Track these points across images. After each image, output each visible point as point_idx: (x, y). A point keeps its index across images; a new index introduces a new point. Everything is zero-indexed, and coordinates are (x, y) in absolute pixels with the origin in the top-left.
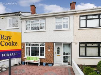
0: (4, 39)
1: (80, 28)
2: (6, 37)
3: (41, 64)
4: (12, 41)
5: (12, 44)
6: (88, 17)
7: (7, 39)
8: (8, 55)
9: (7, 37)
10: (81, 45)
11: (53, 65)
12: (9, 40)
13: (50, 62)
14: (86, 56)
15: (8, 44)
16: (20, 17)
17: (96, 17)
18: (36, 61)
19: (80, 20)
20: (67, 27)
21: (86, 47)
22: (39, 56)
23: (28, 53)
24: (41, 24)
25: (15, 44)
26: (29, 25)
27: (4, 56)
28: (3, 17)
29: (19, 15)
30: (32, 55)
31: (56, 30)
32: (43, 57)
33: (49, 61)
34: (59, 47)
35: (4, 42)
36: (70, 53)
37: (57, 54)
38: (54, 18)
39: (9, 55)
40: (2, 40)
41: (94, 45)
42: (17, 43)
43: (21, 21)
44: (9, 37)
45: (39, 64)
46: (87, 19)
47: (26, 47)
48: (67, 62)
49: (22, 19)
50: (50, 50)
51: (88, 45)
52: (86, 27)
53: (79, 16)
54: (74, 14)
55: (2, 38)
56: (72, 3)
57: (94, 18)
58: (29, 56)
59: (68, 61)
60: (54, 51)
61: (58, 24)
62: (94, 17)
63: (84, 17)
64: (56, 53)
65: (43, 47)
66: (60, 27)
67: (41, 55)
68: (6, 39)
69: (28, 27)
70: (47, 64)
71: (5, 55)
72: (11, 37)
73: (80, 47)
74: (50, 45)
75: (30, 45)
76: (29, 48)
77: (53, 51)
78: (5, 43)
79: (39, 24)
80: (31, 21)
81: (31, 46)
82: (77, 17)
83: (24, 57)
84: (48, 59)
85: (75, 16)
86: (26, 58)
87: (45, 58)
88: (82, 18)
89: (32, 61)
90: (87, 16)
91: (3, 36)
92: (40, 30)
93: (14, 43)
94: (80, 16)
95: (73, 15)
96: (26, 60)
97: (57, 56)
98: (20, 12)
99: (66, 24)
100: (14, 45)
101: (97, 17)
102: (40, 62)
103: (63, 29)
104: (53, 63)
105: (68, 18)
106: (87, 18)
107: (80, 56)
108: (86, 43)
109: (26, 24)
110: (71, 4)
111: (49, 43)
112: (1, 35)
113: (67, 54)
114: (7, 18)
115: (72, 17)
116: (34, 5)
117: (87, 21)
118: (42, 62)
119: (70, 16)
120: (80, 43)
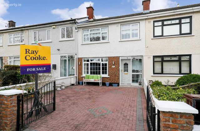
0: (29, 53)
1: (154, 36)
2: (31, 51)
3: (104, 84)
4: (39, 56)
5: (39, 58)
6: (165, 23)
7: (34, 53)
8: (34, 69)
9: (33, 51)
10: (156, 59)
11: (118, 85)
12: (35, 54)
13: (115, 82)
14: (162, 73)
15: (34, 58)
16: (76, 25)
17: (175, 22)
18: (97, 80)
19: (154, 26)
20: (138, 37)
21: (163, 61)
22: (100, 74)
23: (86, 71)
24: (102, 33)
25: (43, 58)
26: (88, 35)
27: (29, 71)
28: (54, 27)
29: (75, 23)
30: (91, 73)
31: (122, 40)
32: (106, 76)
33: (114, 80)
34: (126, 63)
35: (29, 56)
36: (141, 71)
37: (124, 72)
38: (119, 25)
39: (36, 69)
40: (27, 55)
41: (173, 59)
42: (45, 58)
43: (77, 30)
44: (35, 51)
45: (101, 84)
46: (163, 25)
47: (83, 63)
48: (137, 81)
49: (78, 28)
50: (114, 66)
51: (165, 59)
52: (162, 36)
53: (152, 21)
54: (146, 19)
55: (27, 53)
56: (145, 1)
57: (172, 23)
58: (88, 74)
59: (139, 81)
60: (120, 68)
61: (124, 33)
62: (174, 22)
63: (159, 22)
64: (122, 70)
65: (106, 62)
66: (127, 36)
67: (103, 73)
68: (31, 53)
69: (86, 37)
70: (111, 85)
71: (31, 70)
72: (38, 51)
73: (154, 62)
74: (115, 60)
75: (88, 61)
76: (88, 64)
77: (118, 68)
78: (31, 58)
79: (100, 33)
80: (90, 30)
81: (90, 62)
82: (149, 22)
83: (81, 76)
84: (112, 77)
85: (147, 21)
86: (85, 77)
87: (109, 77)
88: (156, 24)
89: (92, 80)
90: (163, 21)
91: (28, 50)
92: (102, 41)
93: (41, 57)
94: (154, 22)
95: (145, 21)
96: (84, 79)
97: (124, 75)
98: (76, 20)
99: (135, 32)
100: (42, 60)
101: (177, 21)
102: (101, 81)
103: (131, 39)
104: (119, 83)
105: (138, 24)
106: (163, 23)
107: (154, 73)
108: (163, 56)
109: (83, 34)
110: (144, 3)
111: (114, 57)
112: (26, 50)
113: (137, 71)
114: (60, 27)
115: (142, 23)
116: (92, 7)
117: (164, 27)
118: (104, 82)
119: (141, 22)
120: (154, 57)
